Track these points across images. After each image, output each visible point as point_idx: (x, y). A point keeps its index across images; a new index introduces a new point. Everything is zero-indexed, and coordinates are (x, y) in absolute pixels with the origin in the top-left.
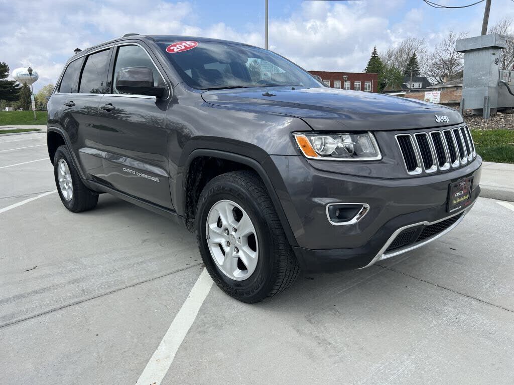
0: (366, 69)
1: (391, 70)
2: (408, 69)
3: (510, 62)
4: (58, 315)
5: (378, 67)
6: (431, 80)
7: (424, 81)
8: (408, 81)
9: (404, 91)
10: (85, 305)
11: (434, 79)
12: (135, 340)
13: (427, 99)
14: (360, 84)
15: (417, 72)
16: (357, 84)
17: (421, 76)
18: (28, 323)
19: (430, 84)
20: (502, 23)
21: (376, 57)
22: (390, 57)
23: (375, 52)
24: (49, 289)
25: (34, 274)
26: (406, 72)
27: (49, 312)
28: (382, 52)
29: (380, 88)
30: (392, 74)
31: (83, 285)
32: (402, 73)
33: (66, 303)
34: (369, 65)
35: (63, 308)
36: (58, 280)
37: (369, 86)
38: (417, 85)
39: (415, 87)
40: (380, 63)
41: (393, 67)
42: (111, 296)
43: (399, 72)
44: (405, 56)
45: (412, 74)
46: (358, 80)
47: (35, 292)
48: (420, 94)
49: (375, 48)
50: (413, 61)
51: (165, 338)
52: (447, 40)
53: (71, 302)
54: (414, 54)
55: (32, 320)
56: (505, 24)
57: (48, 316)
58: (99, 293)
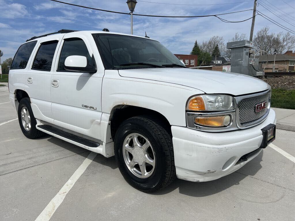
0: (191, 53)
1: (205, 54)
2: (214, 53)
3: (269, 50)
4: (24, 171)
5: (198, 52)
6: (227, 59)
7: (223, 60)
8: (214, 60)
9: (212, 65)
10: (36, 167)
11: (228, 58)
12: (58, 179)
13: (224, 70)
14: (188, 61)
15: (219, 55)
16: (186, 61)
17: (221, 57)
18: (11, 174)
19: (226, 62)
20: (264, 29)
21: (197, 46)
22: (204, 46)
23: (196, 43)
24: (18, 161)
25: (11, 156)
26: (213, 55)
27: (19, 170)
28: (200, 44)
29: (199, 63)
30: (205, 56)
31: (34, 160)
32: (211, 55)
33: (27, 167)
34: (193, 51)
35: (25, 168)
36: (22, 158)
37: (193, 62)
38: (219, 62)
39: (218, 63)
40: (199, 50)
41: (206, 52)
42: (48, 164)
43: (209, 55)
44: (212, 46)
45: (216, 56)
46: (187, 59)
47: (12, 163)
48: (221, 67)
49: (196, 41)
50: (216, 49)
51: (71, 178)
52: (235, 38)
53: (29, 166)
54: (217, 45)
55: (12, 173)
56: (265, 30)
57: (19, 172)
58: (42, 163)
